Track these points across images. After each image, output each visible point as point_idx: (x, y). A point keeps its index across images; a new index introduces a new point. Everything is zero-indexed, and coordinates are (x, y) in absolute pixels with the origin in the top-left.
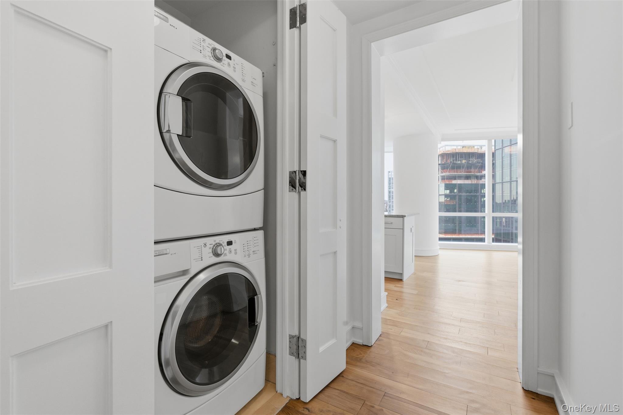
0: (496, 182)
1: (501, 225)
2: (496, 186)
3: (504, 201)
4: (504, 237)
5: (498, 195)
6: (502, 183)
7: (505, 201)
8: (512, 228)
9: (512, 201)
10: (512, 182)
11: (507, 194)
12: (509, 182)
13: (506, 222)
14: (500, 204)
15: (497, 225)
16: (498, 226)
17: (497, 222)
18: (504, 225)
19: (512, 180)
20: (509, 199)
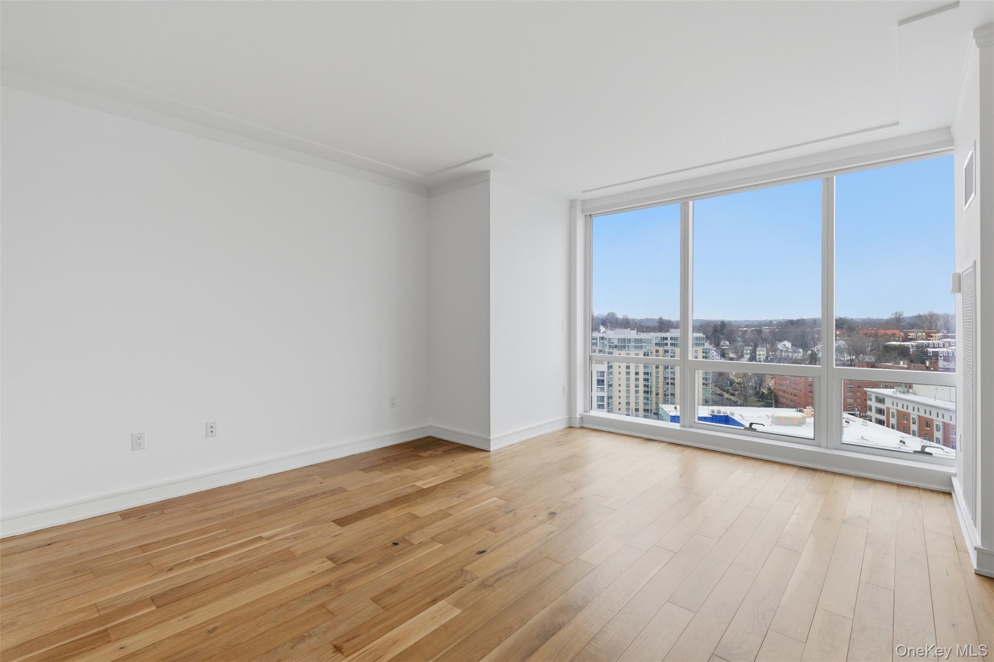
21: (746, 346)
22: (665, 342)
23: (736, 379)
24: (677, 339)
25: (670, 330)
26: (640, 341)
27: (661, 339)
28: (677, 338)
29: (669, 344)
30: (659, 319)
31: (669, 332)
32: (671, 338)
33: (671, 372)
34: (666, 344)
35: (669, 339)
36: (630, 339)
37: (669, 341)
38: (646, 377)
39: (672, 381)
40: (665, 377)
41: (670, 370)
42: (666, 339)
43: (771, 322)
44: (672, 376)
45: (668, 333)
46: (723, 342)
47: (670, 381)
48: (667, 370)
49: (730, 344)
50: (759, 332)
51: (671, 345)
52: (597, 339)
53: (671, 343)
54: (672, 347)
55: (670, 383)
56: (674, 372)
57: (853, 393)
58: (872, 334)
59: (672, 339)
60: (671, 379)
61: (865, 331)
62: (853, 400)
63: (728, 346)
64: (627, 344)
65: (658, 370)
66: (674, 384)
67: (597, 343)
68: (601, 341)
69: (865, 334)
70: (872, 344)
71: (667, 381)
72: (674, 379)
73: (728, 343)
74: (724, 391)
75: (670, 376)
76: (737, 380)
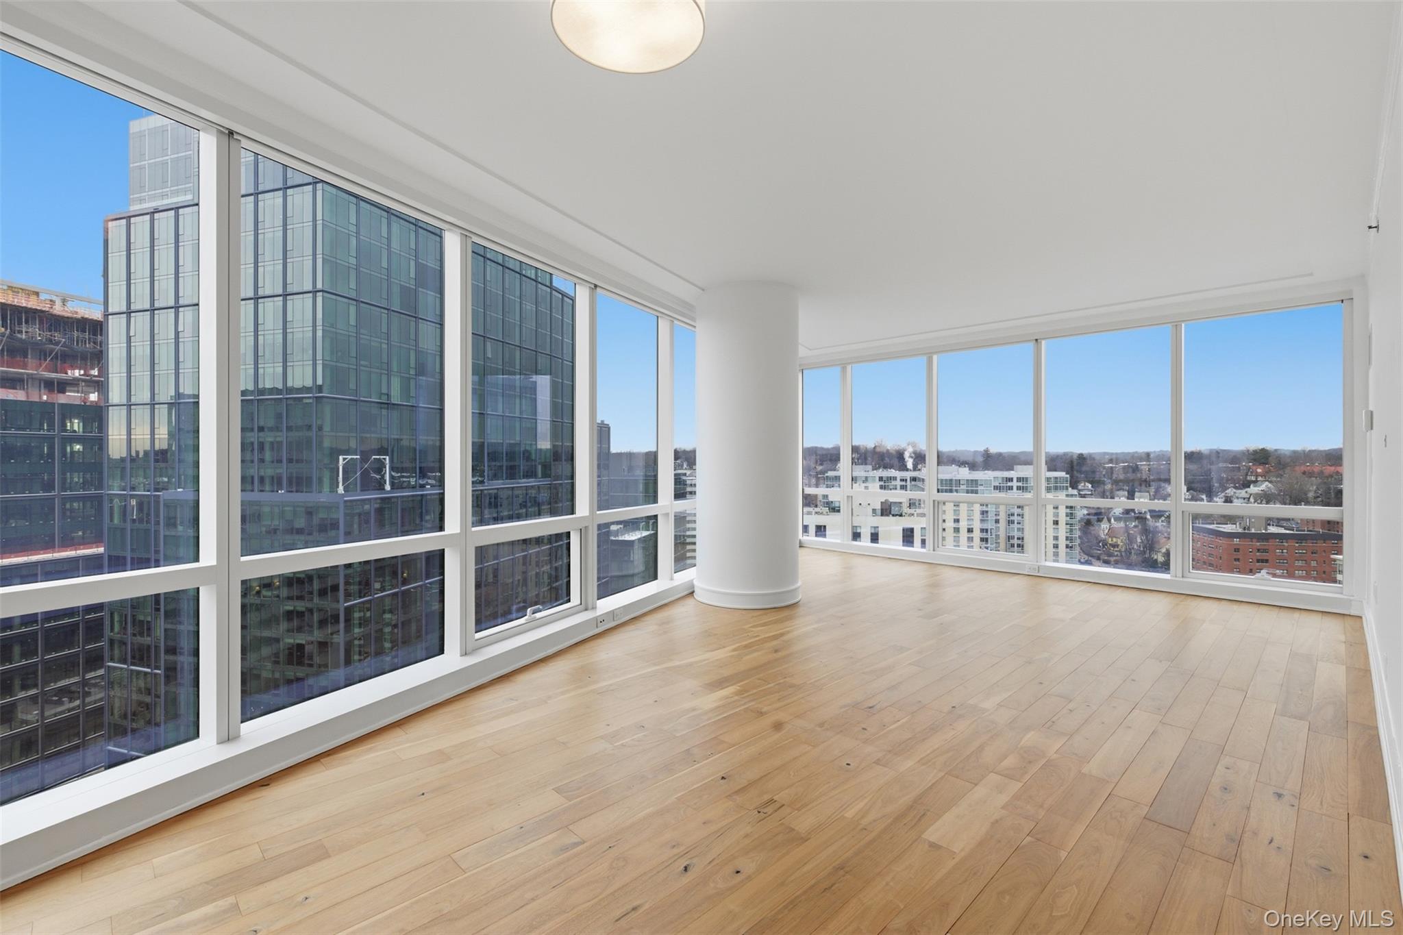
0: (110, 401)
1: (125, 521)
2: (110, 412)
3: (134, 454)
4: (133, 550)
5: (114, 437)
6: (129, 406)
7: (137, 453)
8: (158, 523)
9: (157, 453)
10: (156, 406)
11: (142, 437)
12: (149, 406)
13: (140, 506)
14: (123, 460)
15: (112, 519)
16: (116, 521)
17: (112, 508)
18: (135, 517)
19: (156, 399)
20: (148, 447)
21: (1118, 490)
22: (1010, 484)
23: (1110, 540)
24: (1027, 481)
25: (1015, 467)
26: (974, 482)
27: (1003, 481)
28: (1027, 478)
29: (1015, 488)
30: (984, 450)
31: (1013, 470)
32: (1017, 478)
33: (1018, 528)
34: (1011, 488)
35: (1015, 480)
36: (959, 480)
37: (1015, 484)
38: (984, 535)
39: (1020, 542)
40: (1009, 536)
41: (1016, 526)
42: (1011, 480)
43: (1148, 455)
44: (1020, 535)
45: (1012, 472)
46: (1083, 484)
47: (1016, 542)
48: (1012, 526)
49: (1092, 487)
50: (1136, 469)
51: (1017, 489)
52: (906, 480)
53: (1017, 487)
54: (1019, 491)
55: (1016, 546)
56: (1023, 529)
57: (1304, 562)
58: (1314, 472)
59: (1019, 479)
60: (1018, 539)
61: (1303, 468)
62: (1304, 572)
63: (1088, 490)
64: (954, 488)
65: (998, 525)
66: (1023, 546)
67: (906, 486)
68: (913, 483)
69: (1304, 473)
70: (1318, 489)
71: (1012, 541)
72: (1023, 538)
73: (1090, 486)
74: (1092, 556)
75: (1016, 534)
76: (1112, 540)
